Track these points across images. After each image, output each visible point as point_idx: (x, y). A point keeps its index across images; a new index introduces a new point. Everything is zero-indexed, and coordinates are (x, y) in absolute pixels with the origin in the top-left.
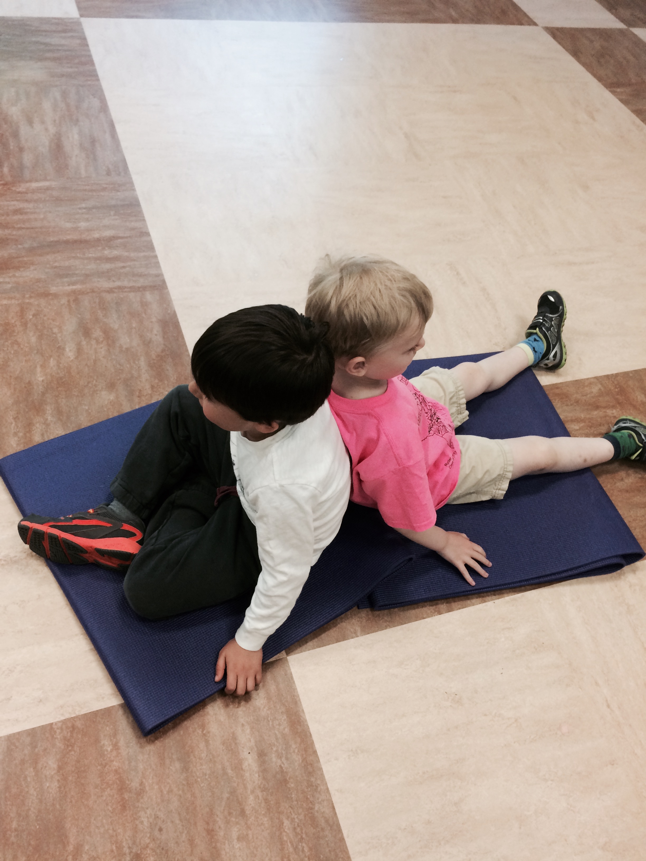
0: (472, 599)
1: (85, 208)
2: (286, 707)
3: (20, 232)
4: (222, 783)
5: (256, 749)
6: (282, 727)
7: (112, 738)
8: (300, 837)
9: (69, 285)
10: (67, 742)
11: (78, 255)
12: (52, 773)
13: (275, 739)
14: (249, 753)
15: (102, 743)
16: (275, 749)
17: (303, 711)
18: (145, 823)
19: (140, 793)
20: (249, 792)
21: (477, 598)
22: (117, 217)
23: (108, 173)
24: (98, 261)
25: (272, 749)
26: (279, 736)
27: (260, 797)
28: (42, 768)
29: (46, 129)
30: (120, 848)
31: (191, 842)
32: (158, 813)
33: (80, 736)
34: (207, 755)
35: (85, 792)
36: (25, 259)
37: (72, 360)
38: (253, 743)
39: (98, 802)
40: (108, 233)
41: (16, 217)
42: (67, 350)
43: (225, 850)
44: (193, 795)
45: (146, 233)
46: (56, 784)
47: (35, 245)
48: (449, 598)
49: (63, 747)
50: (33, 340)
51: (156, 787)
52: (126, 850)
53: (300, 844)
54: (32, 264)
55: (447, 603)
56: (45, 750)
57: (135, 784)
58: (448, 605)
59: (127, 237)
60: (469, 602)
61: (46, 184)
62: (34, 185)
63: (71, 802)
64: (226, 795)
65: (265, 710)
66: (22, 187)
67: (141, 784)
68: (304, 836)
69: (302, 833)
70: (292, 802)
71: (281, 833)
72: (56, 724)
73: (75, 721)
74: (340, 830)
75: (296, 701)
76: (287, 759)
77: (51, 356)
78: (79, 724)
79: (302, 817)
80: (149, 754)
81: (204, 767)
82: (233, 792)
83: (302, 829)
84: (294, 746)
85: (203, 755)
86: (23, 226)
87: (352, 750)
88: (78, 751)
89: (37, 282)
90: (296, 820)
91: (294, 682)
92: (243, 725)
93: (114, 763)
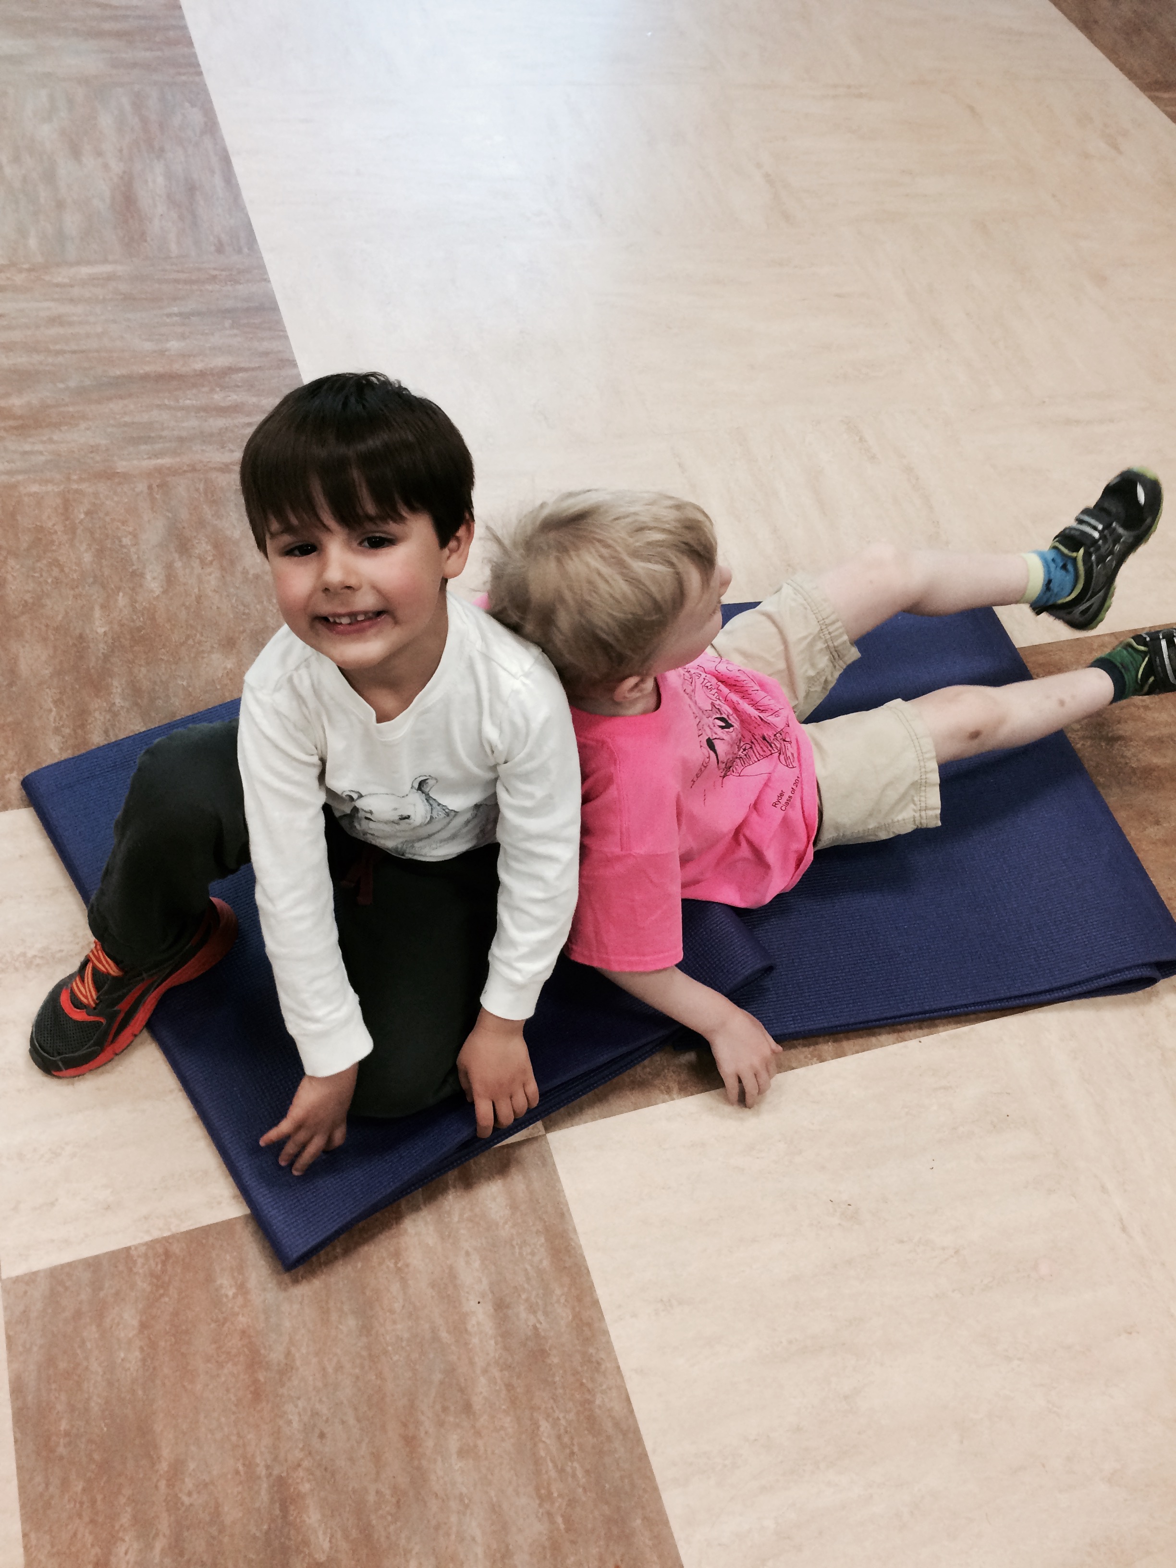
0: (880, 1034)
1: (176, 315)
2: (545, 1222)
3: (60, 359)
4: (431, 1356)
5: (490, 1296)
6: (536, 1259)
7: (236, 1274)
8: (568, 1451)
9: (150, 458)
10: (155, 1281)
11: (166, 402)
12: (131, 1335)
13: (524, 1279)
14: (479, 1303)
15: (218, 1282)
16: (524, 1296)
17: (575, 1230)
18: (295, 1425)
19: (286, 1370)
20: (478, 1371)
21: (889, 1033)
22: (235, 331)
23: (220, 249)
24: (202, 414)
25: (520, 1296)
26: (532, 1273)
27: (499, 1381)
28: (111, 1327)
29: (106, 167)
30: (250, 1465)
31: (377, 1457)
32: (318, 1406)
33: (179, 1271)
34: (403, 1306)
35: (189, 1368)
36: (71, 409)
37: (158, 596)
38: (485, 1285)
39: (211, 1387)
40: (221, 361)
41: (53, 331)
42: (149, 577)
43: (435, 1472)
44: (380, 1375)
45: (288, 360)
46: (137, 1353)
47: (87, 382)
48: (838, 1033)
49: (149, 1289)
50: (87, 558)
51: (314, 1360)
52: (262, 1471)
53: (570, 1464)
54: (84, 417)
55: (835, 1041)
56: (117, 1294)
57: (276, 1356)
58: (835, 1045)
59: (253, 369)
60: (873, 1040)
61: (107, 268)
62: (85, 271)
63: (164, 1384)
64: (437, 1377)
65: (507, 1226)
66: (62, 276)
67: (288, 1354)
68: (576, 1449)
69: (573, 1445)
70: (556, 1389)
71: (535, 1445)
72: (136, 1248)
73: (170, 1243)
74: (639, 1441)
75: (562, 1213)
76: (546, 1314)
77: (119, 589)
78: (176, 1248)
79: (571, 1416)
80: (301, 1303)
81: (399, 1326)
82: (450, 1371)
83: (572, 1438)
84: (558, 1292)
85: (397, 1306)
86: (66, 348)
87: (662, 1300)
88: (176, 1296)
89: (92, 452)
90: (563, 1422)
91: (558, 1180)
92: (468, 1254)
93: (240, 1318)
